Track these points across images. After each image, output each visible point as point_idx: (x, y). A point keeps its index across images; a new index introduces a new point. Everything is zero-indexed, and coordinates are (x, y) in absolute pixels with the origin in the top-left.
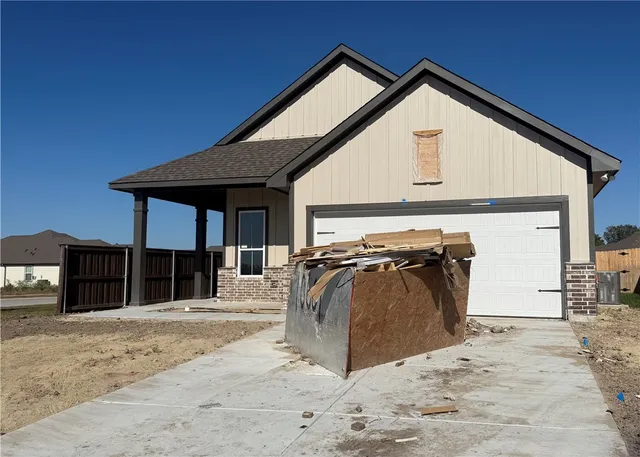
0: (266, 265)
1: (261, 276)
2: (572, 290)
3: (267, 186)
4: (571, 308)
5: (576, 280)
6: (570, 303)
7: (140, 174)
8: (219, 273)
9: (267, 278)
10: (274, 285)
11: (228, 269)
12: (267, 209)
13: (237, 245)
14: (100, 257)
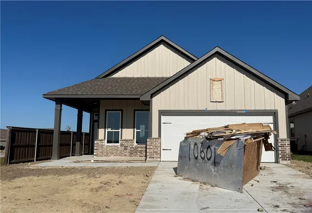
0: (121, 138)
1: (119, 144)
2: (281, 150)
3: (141, 100)
4: (281, 158)
5: (282, 146)
6: (280, 156)
7: (59, 90)
8: (95, 142)
9: (122, 145)
10: (126, 148)
11: (100, 140)
12: (122, 110)
13: (105, 128)
14: (28, 133)
